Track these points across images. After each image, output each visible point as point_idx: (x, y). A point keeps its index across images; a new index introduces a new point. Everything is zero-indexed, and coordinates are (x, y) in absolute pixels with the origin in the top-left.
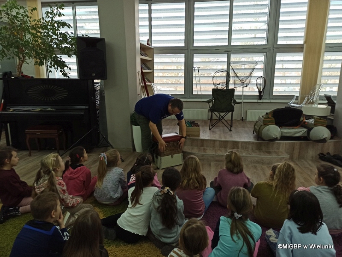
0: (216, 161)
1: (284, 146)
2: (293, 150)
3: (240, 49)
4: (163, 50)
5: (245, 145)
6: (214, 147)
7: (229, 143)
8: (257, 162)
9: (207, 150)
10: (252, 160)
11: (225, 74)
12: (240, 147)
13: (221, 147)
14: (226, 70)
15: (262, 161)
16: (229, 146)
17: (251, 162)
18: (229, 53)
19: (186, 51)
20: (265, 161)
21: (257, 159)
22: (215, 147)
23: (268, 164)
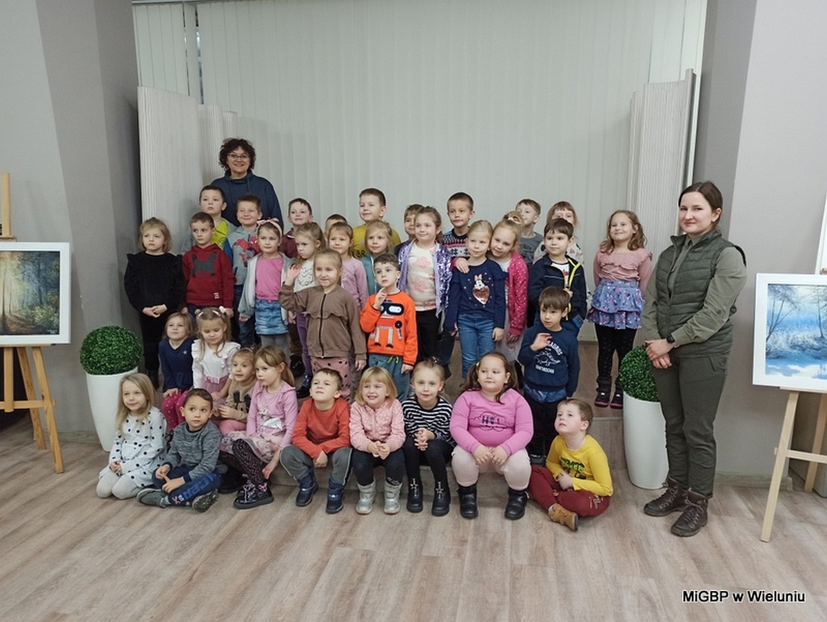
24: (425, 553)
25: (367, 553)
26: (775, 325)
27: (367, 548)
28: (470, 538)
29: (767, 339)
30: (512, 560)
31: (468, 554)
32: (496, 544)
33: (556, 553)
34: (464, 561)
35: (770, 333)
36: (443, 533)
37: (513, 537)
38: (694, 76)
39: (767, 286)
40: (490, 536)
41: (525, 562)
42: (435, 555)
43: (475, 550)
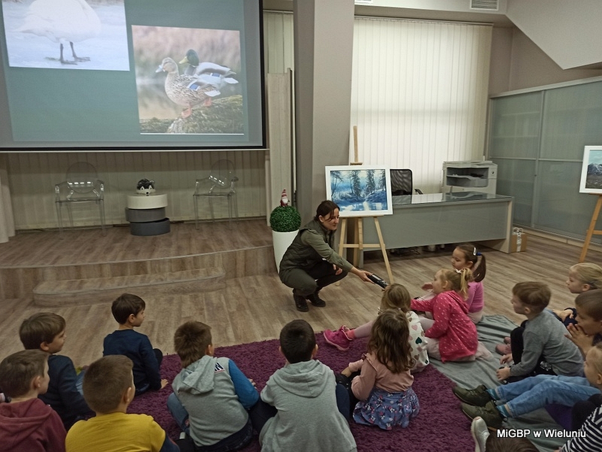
0: (102, 301)
1: (221, 258)
2: (236, 264)
5: (157, 265)
6: (101, 276)
7: (129, 267)
8: (174, 291)
9: (86, 283)
10: (165, 290)
12: (149, 269)
13: (114, 275)
15: (182, 289)
16: (129, 272)
17: (164, 293)
20: (186, 288)
21: (173, 286)
22: (104, 277)
23: (193, 291)
24: (183, 316)
25: (150, 322)
26: (334, 189)
27: (150, 320)
28: (205, 307)
29: (332, 196)
30: (228, 311)
31: (206, 313)
32: (219, 307)
33: (249, 305)
34: (204, 315)
35: (333, 193)
36: (190, 308)
37: (226, 303)
38: (291, 71)
39: (330, 172)
40: (215, 305)
41: (235, 310)
42: (188, 316)
43: (208, 310)
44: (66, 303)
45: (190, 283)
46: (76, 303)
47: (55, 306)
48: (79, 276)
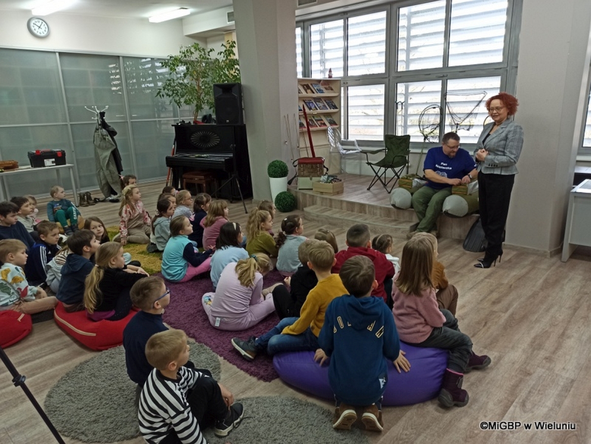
3: (460, 72)
4: (359, 80)
11: (437, 110)
14: (440, 105)
18: (445, 78)
19: (387, 80)
44: (314, 220)
45: (380, 227)
46: (318, 221)
47: (309, 220)
48: (331, 206)
